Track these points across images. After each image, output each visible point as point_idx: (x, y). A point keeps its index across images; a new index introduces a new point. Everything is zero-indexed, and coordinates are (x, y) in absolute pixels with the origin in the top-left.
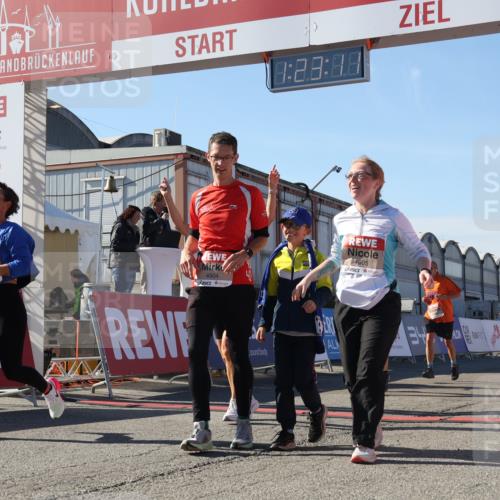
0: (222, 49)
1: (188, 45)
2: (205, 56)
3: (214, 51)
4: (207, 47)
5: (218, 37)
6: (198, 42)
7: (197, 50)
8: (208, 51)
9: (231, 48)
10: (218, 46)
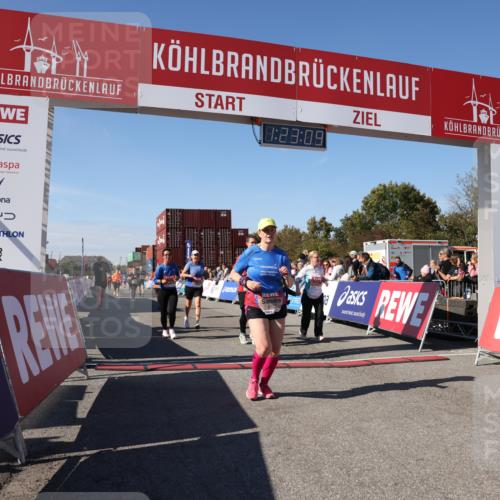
0: (233, 109)
1: (206, 100)
2: (219, 110)
3: (227, 108)
4: (221, 105)
5: (230, 100)
6: (214, 99)
7: (213, 105)
8: (222, 108)
9: (241, 109)
10: (230, 106)
